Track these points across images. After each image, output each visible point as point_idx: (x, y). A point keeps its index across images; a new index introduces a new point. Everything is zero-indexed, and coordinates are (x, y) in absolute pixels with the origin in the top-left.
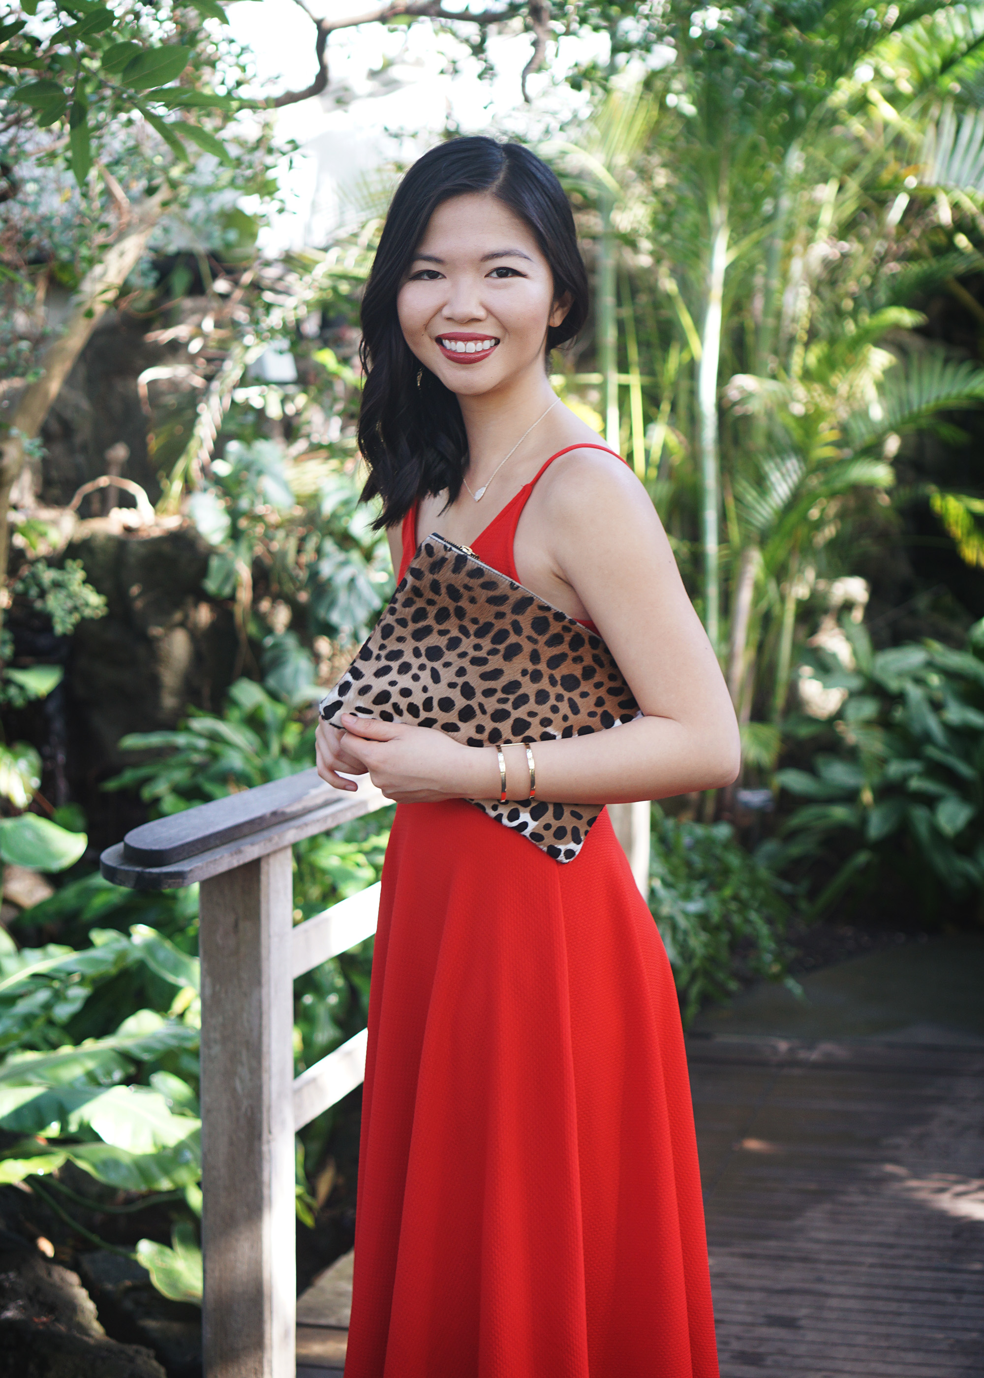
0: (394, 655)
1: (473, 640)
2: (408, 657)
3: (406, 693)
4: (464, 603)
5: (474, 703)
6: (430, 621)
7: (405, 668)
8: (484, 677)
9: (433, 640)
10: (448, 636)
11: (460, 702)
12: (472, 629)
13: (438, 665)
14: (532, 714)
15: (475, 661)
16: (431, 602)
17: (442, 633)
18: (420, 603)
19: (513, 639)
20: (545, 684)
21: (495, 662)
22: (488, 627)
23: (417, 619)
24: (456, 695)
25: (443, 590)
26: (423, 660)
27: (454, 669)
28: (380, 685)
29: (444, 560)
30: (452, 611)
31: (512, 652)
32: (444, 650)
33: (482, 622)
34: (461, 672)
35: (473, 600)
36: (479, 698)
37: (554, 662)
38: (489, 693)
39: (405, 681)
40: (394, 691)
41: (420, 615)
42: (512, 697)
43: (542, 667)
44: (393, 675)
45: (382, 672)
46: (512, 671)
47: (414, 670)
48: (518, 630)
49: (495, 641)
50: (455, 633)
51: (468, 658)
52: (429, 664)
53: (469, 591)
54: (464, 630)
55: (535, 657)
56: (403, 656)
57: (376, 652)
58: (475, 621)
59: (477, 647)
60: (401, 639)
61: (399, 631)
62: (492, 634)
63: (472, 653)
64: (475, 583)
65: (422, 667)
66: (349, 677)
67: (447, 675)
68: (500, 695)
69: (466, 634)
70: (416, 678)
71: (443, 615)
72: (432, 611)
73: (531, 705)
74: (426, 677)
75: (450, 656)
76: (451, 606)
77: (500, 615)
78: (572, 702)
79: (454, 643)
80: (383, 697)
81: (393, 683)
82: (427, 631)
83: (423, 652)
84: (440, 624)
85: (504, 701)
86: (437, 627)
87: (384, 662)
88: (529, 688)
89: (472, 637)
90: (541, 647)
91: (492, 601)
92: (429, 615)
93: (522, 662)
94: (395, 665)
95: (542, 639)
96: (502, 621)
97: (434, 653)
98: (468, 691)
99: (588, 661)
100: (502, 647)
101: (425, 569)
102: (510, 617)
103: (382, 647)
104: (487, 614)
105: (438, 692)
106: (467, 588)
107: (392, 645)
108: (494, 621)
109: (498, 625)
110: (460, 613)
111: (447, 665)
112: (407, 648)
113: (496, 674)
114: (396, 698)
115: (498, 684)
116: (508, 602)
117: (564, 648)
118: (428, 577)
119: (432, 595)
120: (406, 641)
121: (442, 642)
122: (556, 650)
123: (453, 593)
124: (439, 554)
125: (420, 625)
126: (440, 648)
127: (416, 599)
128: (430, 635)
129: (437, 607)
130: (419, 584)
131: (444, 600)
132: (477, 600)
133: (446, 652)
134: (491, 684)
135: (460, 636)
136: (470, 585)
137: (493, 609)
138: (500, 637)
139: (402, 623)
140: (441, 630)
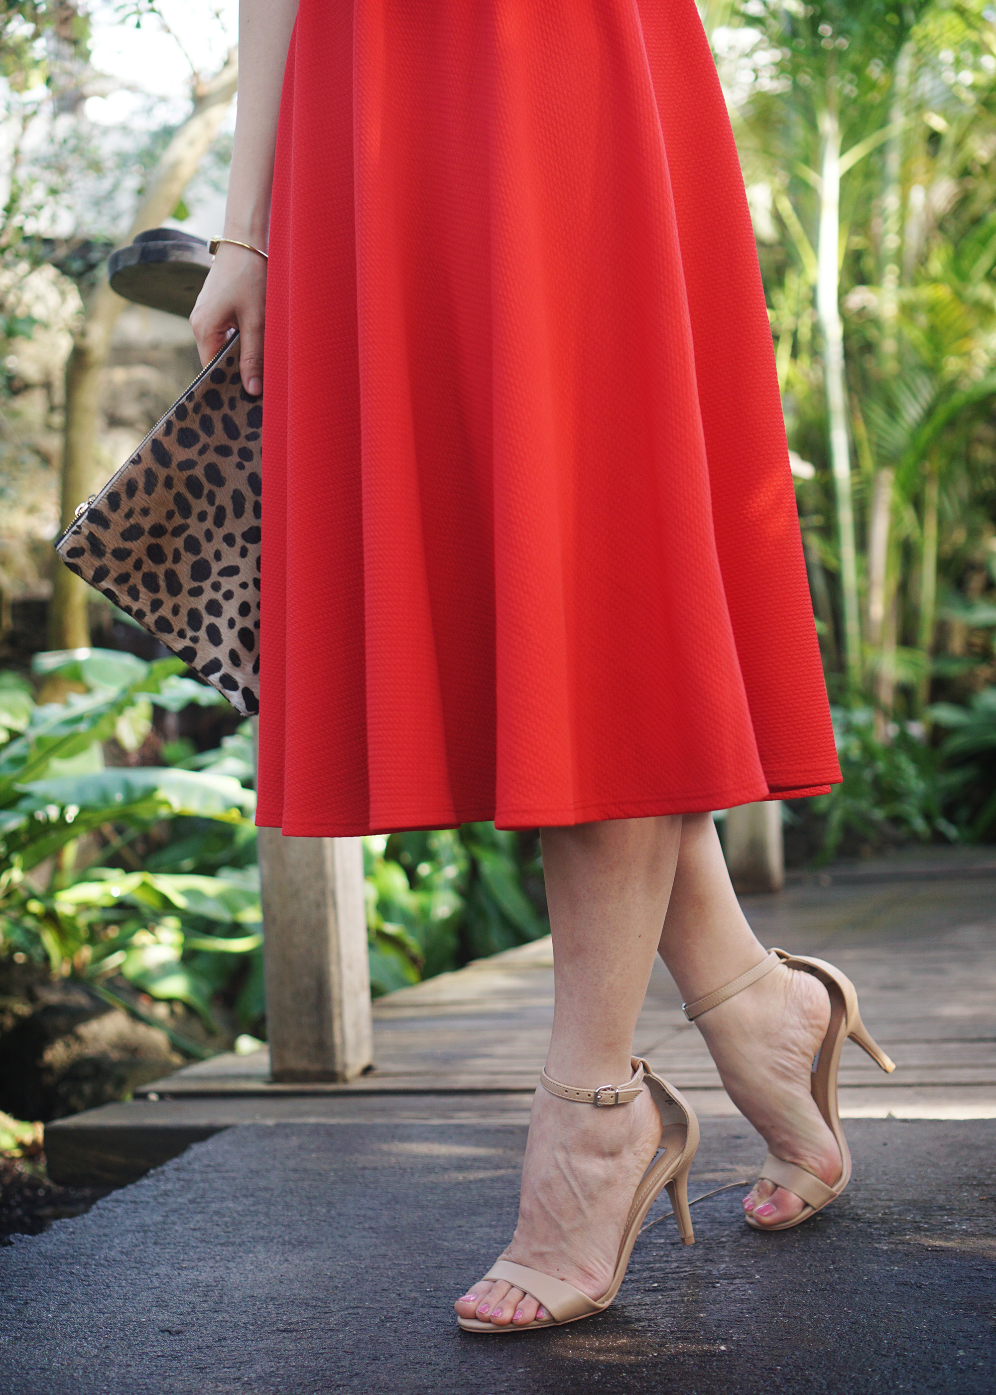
0: (194, 619)
1: (192, 521)
2: (200, 603)
3: (244, 609)
4: (147, 524)
7: (214, 608)
8: (239, 512)
9: (183, 570)
10: (182, 551)
12: (178, 520)
13: (216, 567)
15: (219, 520)
16: (138, 565)
17: (177, 558)
18: (136, 579)
19: (199, 472)
21: (224, 497)
22: (179, 499)
23: (154, 588)
25: (128, 545)
26: (207, 585)
27: (224, 547)
28: (230, 639)
29: (91, 537)
30: (153, 541)
31: (215, 476)
32: (199, 557)
33: (172, 506)
34: (229, 540)
35: (145, 512)
37: (232, 430)
39: (231, 609)
40: (240, 623)
41: (151, 582)
43: (235, 446)
44: (221, 623)
45: (215, 637)
46: (236, 480)
47: (219, 596)
48: (187, 465)
49: (198, 496)
50: (179, 543)
51: (214, 529)
52: (214, 577)
53: (134, 513)
54: (178, 531)
55: (224, 451)
56: (197, 609)
57: (187, 642)
58: (170, 515)
59: (202, 517)
60: (176, 611)
61: (165, 611)
62: (189, 497)
63: (209, 523)
64: (125, 505)
65: (216, 587)
66: (215, 677)
67: (231, 557)
69: (183, 528)
70: (228, 595)
71: (156, 554)
72: (149, 566)
74: (228, 583)
75: (207, 551)
76: (145, 541)
77: (169, 483)
79: (193, 545)
80: (246, 637)
81: (231, 623)
82: (171, 577)
83: (196, 584)
84: (166, 559)
86: (169, 564)
87: (202, 634)
89: (189, 521)
90: (213, 442)
91: (149, 488)
92: (153, 570)
93: (227, 466)
94: (208, 620)
95: (204, 438)
96: (175, 481)
98: (252, 535)
100: (207, 487)
101: (97, 563)
102: (173, 471)
103: (182, 634)
104: (162, 499)
105: (248, 570)
106: (129, 515)
107: (180, 622)
108: (174, 491)
109: (180, 487)
110: (158, 531)
111: (218, 556)
112: (187, 602)
113: (238, 498)
114: (248, 622)
115: (249, 497)
116: (154, 470)
117: (216, 418)
118: (108, 560)
119: (131, 561)
120: (180, 604)
121: (188, 559)
122: (218, 426)
123: (132, 533)
124: (82, 542)
125: (162, 583)
126: (195, 562)
127: (132, 581)
128: (178, 572)
129: (145, 558)
130: (113, 574)
131: (138, 547)
132: (146, 505)
133: (202, 555)
134: (249, 507)
135: (184, 535)
136: (127, 510)
137: (160, 488)
138: (194, 486)
139: (156, 605)
140: (174, 558)
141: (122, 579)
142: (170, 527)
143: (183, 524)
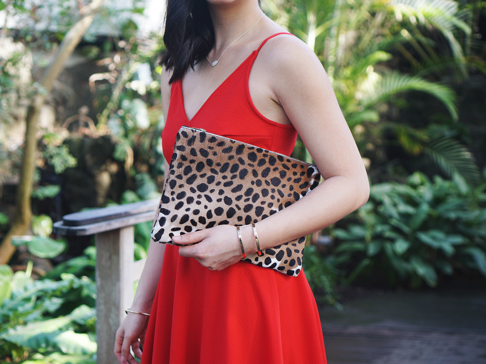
0: (181, 195)
1: (221, 175)
2: (189, 194)
3: (196, 212)
4: (211, 157)
5: (233, 206)
6: (194, 172)
7: (190, 200)
8: (234, 191)
9: (199, 181)
10: (207, 177)
11: (226, 208)
12: (218, 169)
13: (207, 193)
14: (263, 203)
15: (226, 185)
16: (192, 161)
17: (202, 176)
18: (186, 164)
19: (241, 167)
20: (264, 186)
21: (237, 182)
22: (227, 165)
23: (186, 173)
24: (222, 204)
25: (198, 153)
26: (198, 193)
27: (217, 192)
28: (181, 213)
29: (194, 138)
30: (205, 163)
31: (243, 174)
32: (207, 184)
33: (222, 164)
34: (221, 192)
35: (215, 154)
36: (235, 202)
37: (265, 173)
38: (239, 198)
39: (193, 206)
40: (190, 213)
41: (188, 170)
42: (251, 197)
43: (260, 177)
44: (186, 206)
45: (179, 206)
46: (246, 184)
47: (196, 199)
48: (242, 161)
49: (232, 171)
50: (209, 174)
51: (222, 184)
52: (203, 194)
53: (212, 149)
54: (213, 171)
55: (255, 173)
56: (186, 194)
57: (170, 197)
58: (218, 164)
59: (224, 177)
60: (181, 186)
61: (179, 182)
62: (229, 169)
63: (223, 181)
64: (213, 144)
65: (199, 196)
66: (162, 215)
67: (215, 196)
68: (244, 198)
69: (216, 172)
70: (199, 203)
71: (200, 167)
72: (194, 166)
73: (261, 198)
74: (203, 200)
75: (211, 186)
76: (203, 159)
77: (231, 158)
79: (211, 180)
80: (185, 219)
81: (188, 210)
82: (194, 177)
83: (196, 189)
84: (200, 172)
85: (247, 200)
86: (198, 174)
87: (177, 201)
88: (257, 190)
89: (220, 173)
90: (256, 168)
91: (225, 151)
92: (193, 169)
93: (250, 177)
94: (184, 200)
95: (256, 163)
96: (233, 160)
97: (202, 188)
98: (228, 201)
99: (281, 168)
100: (237, 173)
101: (185, 145)
102: (237, 157)
103: (173, 193)
104: (223, 158)
105: (213, 206)
106: (210, 148)
107: (178, 191)
108: (229, 162)
109: (231, 163)
110: (210, 163)
111: (212, 191)
112: (187, 189)
113: (239, 188)
114: (192, 216)
115: (242, 192)
116: (233, 149)
117: (267, 165)
118: (188, 149)
119: (192, 158)
120: (185, 186)
121: (204, 181)
122: (264, 167)
123: (204, 153)
124: (190, 135)
125: (189, 175)
126: (204, 184)
127: (184, 162)
128: (197, 179)
129: (196, 163)
130: (184, 153)
131: (200, 158)
132: (218, 153)
133: (209, 185)
134: (238, 194)
135: (213, 174)
136: (212, 146)
137: (227, 155)
138: (235, 168)
139: (180, 177)
140: (202, 175)
141: (184, 158)
142: (214, 167)
143: (217, 172)
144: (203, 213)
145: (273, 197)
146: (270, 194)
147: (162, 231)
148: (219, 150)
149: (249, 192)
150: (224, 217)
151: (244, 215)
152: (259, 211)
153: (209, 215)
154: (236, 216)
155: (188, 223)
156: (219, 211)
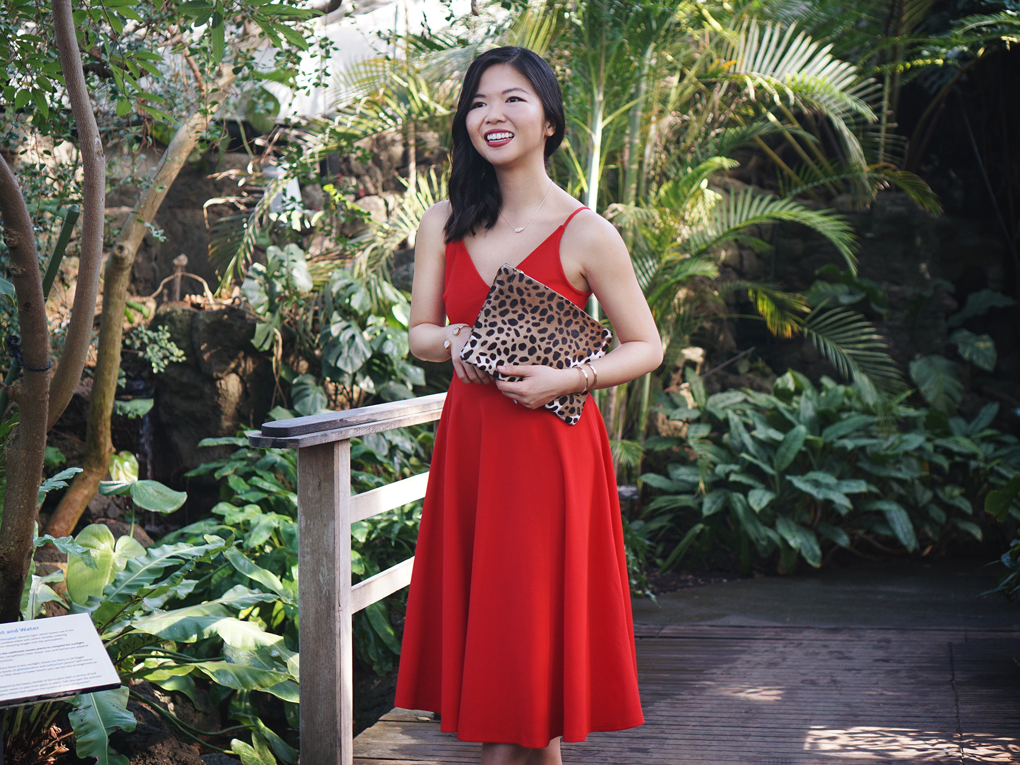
0: (493, 324)
1: (530, 315)
2: (500, 325)
3: (504, 343)
4: (525, 297)
5: (536, 345)
6: (508, 307)
7: (501, 330)
8: (540, 332)
9: (510, 316)
10: (518, 313)
11: (529, 345)
13: (517, 327)
14: (561, 349)
15: (534, 325)
16: (508, 297)
17: (514, 312)
18: (502, 298)
19: (549, 313)
20: (565, 335)
21: (543, 325)
22: (536, 308)
23: (500, 306)
24: (527, 341)
25: (515, 290)
26: (508, 326)
27: (525, 329)
28: (491, 340)
29: (514, 276)
30: (519, 301)
31: (550, 320)
32: (518, 320)
33: (534, 306)
34: (529, 330)
35: (529, 295)
36: (538, 342)
37: (568, 323)
38: (542, 339)
39: (503, 337)
40: (498, 342)
41: (502, 304)
42: (552, 341)
43: (563, 326)
44: (496, 334)
45: (490, 333)
46: (551, 328)
47: (506, 331)
48: (551, 308)
49: (541, 314)
50: (520, 312)
52: (512, 328)
53: (527, 291)
54: (524, 310)
55: (560, 322)
56: (497, 324)
57: (483, 324)
58: (530, 305)
59: (533, 318)
60: (494, 316)
61: (493, 312)
62: (539, 311)
63: (532, 321)
64: (529, 286)
65: (509, 329)
66: (473, 338)
67: (523, 332)
68: (547, 340)
69: (527, 312)
70: (508, 335)
71: (514, 303)
72: (508, 301)
73: (560, 345)
74: (512, 333)
75: (521, 323)
76: (518, 298)
77: (542, 302)
78: (577, 345)
79: (521, 317)
80: (493, 346)
81: (498, 339)
82: (507, 312)
83: (507, 322)
85: (549, 343)
86: (511, 310)
87: (489, 328)
88: (559, 337)
90: (562, 316)
91: (538, 295)
92: (507, 304)
93: (555, 323)
94: (495, 329)
95: (562, 313)
96: (543, 305)
97: (513, 322)
98: (533, 339)
99: (581, 323)
100: (546, 317)
101: (505, 280)
102: (547, 303)
103: (486, 321)
104: (536, 301)
105: (519, 340)
106: (526, 289)
107: (490, 320)
108: (540, 305)
109: (542, 307)
110: (523, 302)
111: (521, 327)
112: (499, 320)
113: (544, 331)
114: (499, 346)
115: (546, 335)
116: (545, 295)
117: (571, 317)
118: (507, 285)
119: (509, 293)
120: (498, 317)
121: (516, 317)
122: (568, 318)
123: (520, 292)
124: (511, 273)
125: (503, 309)
126: (515, 319)
127: (501, 296)
128: (509, 314)
129: (511, 299)
130: (502, 288)
131: (515, 296)
134: (543, 335)
135: (524, 313)
137: (539, 299)
138: (544, 312)
139: (494, 308)
141: (501, 292)
142: (526, 306)
144: (509, 345)
145: (570, 347)
146: (568, 343)
147: (471, 352)
148: (533, 292)
149: (552, 336)
150: (525, 353)
151: (543, 356)
152: (557, 356)
153: (514, 348)
154: (536, 355)
155: (494, 351)
156: (522, 346)
